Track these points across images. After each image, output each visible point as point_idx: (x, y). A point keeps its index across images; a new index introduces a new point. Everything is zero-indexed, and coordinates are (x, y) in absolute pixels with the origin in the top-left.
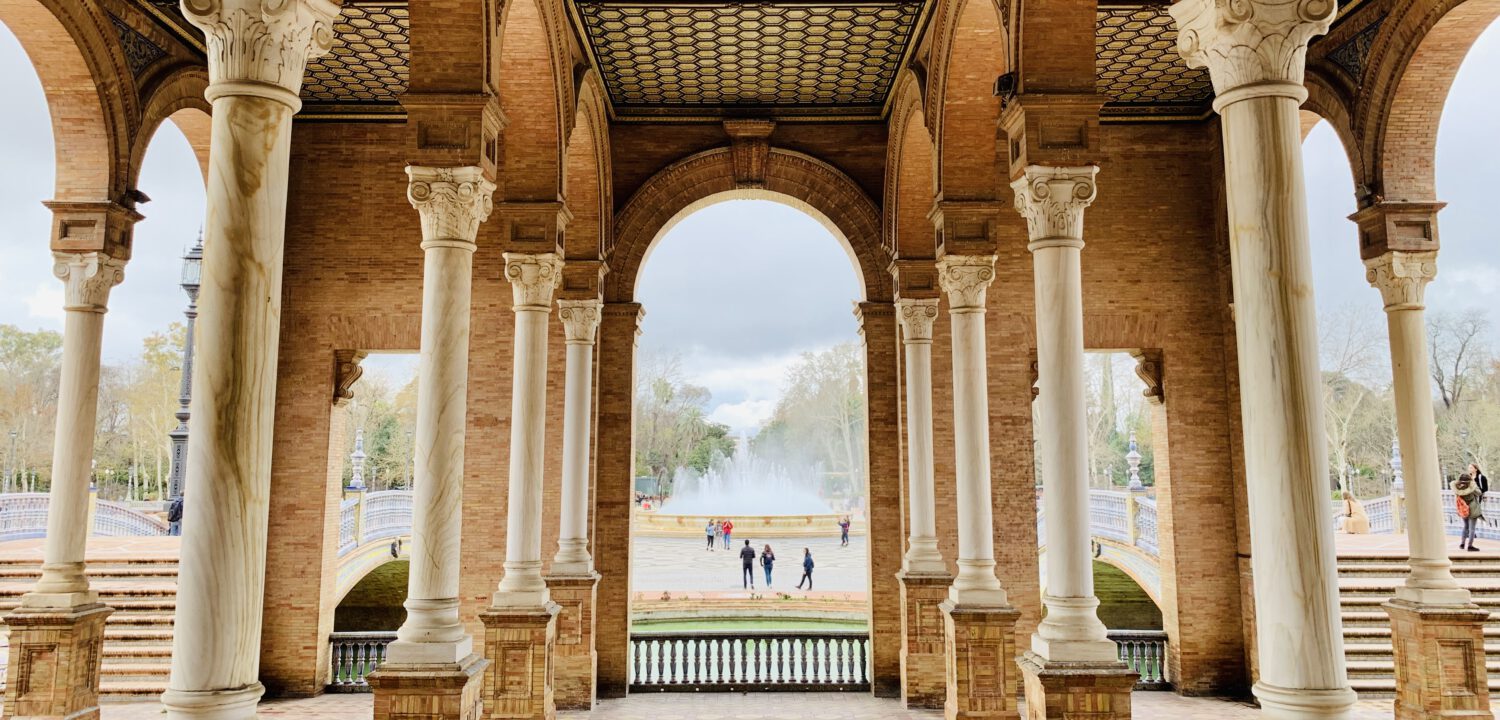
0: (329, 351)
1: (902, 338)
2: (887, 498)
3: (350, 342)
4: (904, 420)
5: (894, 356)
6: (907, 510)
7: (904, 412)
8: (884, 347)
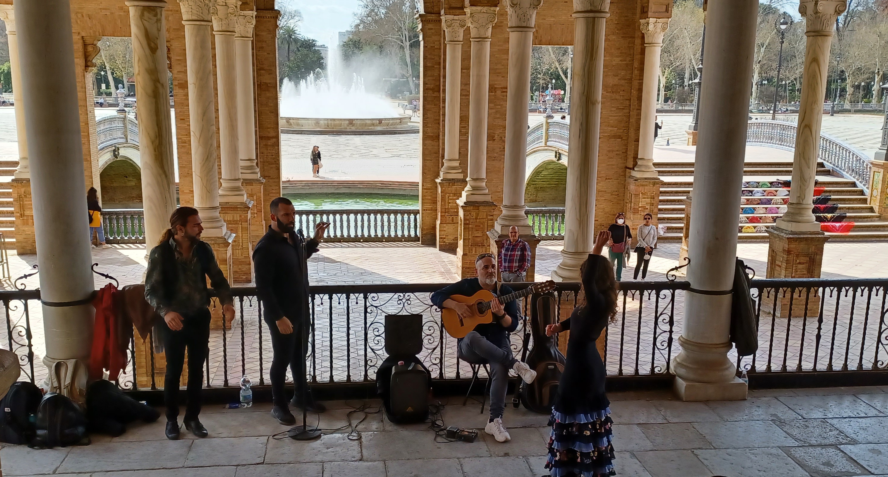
0: (78, 37)
1: (445, 38)
2: (432, 136)
3: (91, 31)
4: (444, 91)
5: (440, 49)
6: (444, 144)
7: (444, 86)
8: (434, 43)
